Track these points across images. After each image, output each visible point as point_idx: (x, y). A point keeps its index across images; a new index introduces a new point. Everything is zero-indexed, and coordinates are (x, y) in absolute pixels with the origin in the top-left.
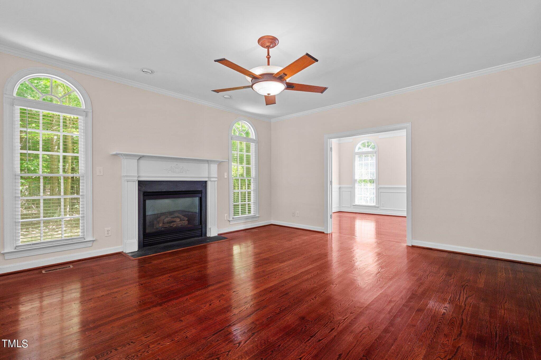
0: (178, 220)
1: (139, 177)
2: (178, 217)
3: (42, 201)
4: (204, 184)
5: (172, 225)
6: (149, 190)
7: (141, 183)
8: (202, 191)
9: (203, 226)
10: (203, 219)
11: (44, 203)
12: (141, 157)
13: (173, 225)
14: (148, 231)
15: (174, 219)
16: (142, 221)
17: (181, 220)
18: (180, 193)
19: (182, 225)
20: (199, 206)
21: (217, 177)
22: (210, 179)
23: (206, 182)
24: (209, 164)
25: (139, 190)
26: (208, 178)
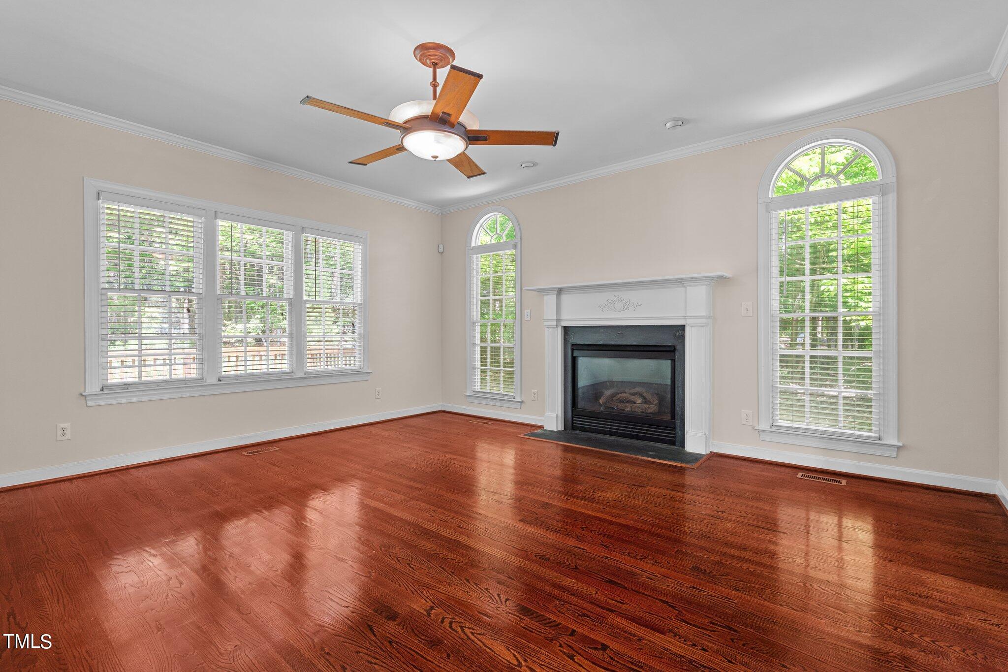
0: (639, 401)
2: (641, 395)
3: (489, 349)
4: (679, 331)
5: (623, 406)
6: (579, 341)
7: (567, 331)
8: (676, 346)
9: (678, 422)
10: (678, 409)
11: (492, 352)
12: (560, 291)
13: (626, 407)
15: (632, 398)
17: (646, 401)
18: (628, 348)
19: (642, 412)
20: (671, 378)
21: (705, 314)
22: (689, 321)
23: (682, 328)
24: (685, 287)
25: (565, 340)
26: (685, 318)
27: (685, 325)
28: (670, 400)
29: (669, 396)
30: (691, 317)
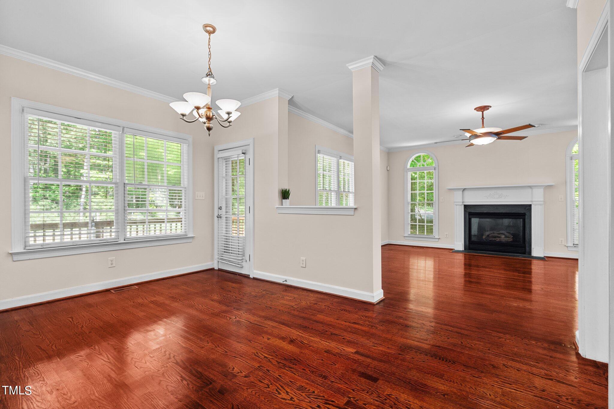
0: (503, 236)
1: (463, 202)
2: (503, 234)
4: (528, 207)
5: (495, 239)
6: (473, 211)
7: (466, 206)
8: (525, 213)
9: (527, 245)
10: (527, 239)
12: (464, 190)
13: (497, 239)
14: (473, 239)
15: (499, 235)
16: (467, 232)
17: (506, 237)
18: (501, 214)
19: (505, 241)
20: (523, 227)
21: (542, 200)
22: (534, 203)
23: (530, 206)
24: (532, 189)
25: (465, 211)
26: (532, 201)
27: (531, 205)
28: (522, 236)
29: (521, 234)
30: (535, 201)
